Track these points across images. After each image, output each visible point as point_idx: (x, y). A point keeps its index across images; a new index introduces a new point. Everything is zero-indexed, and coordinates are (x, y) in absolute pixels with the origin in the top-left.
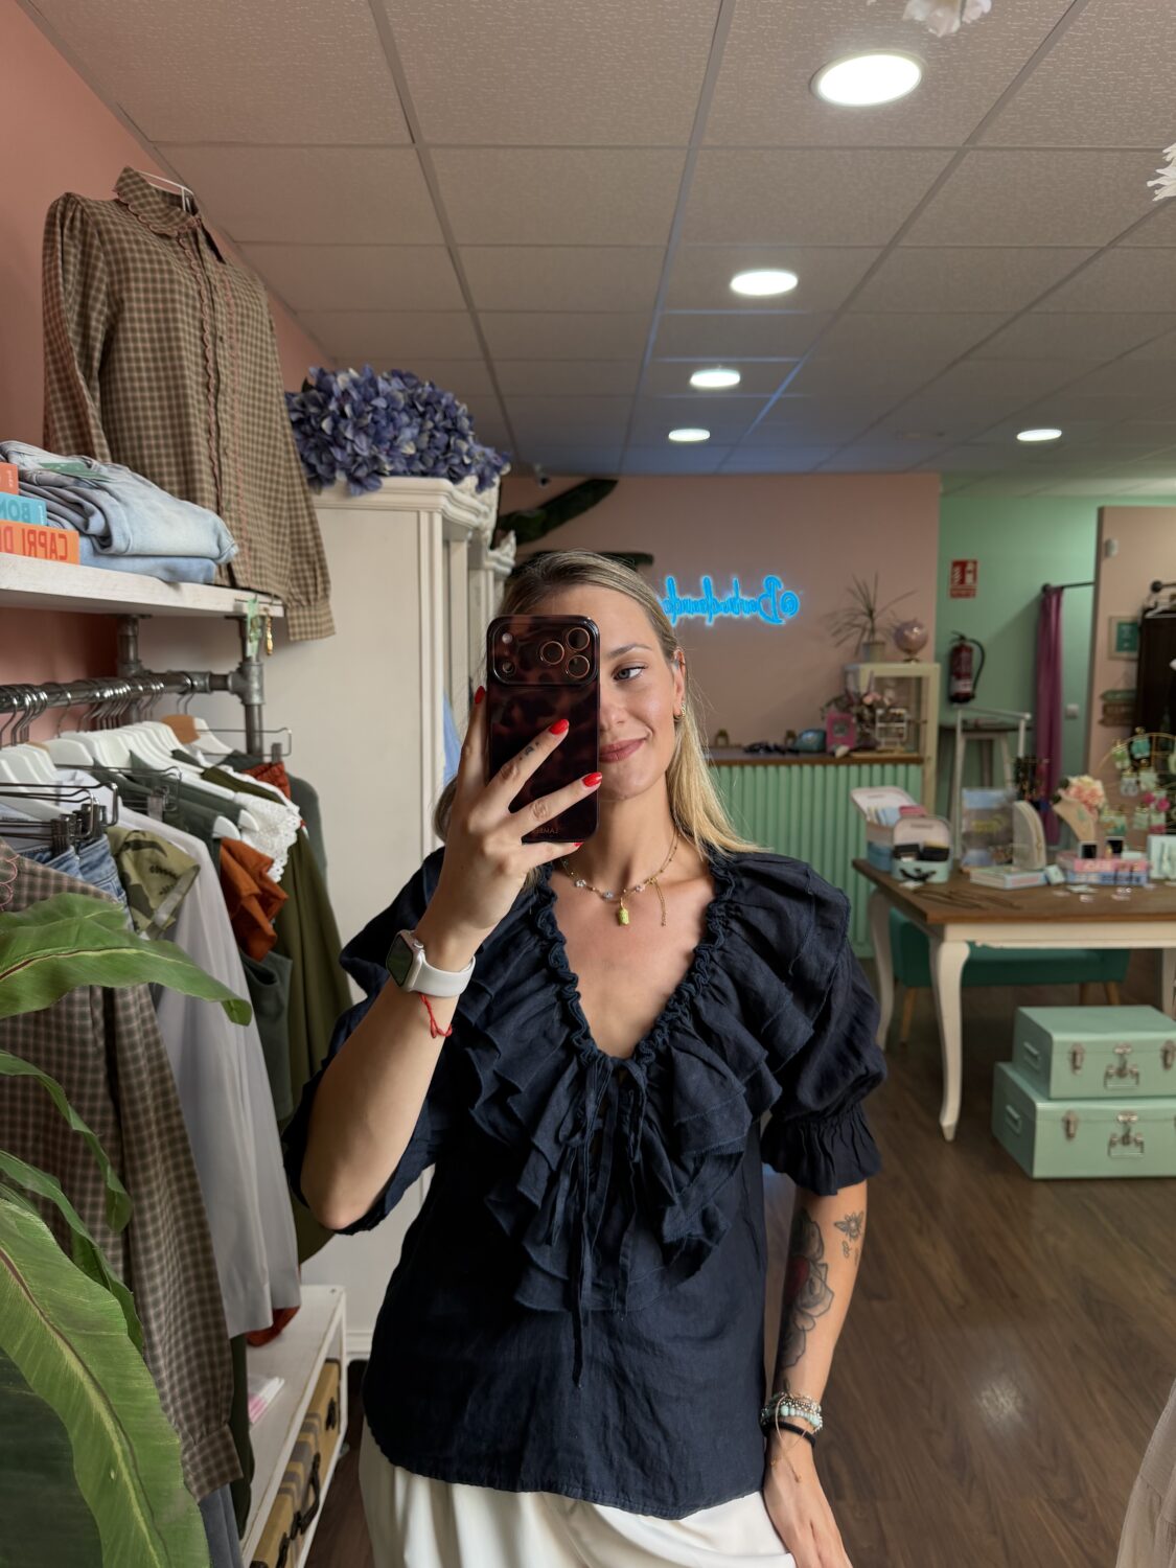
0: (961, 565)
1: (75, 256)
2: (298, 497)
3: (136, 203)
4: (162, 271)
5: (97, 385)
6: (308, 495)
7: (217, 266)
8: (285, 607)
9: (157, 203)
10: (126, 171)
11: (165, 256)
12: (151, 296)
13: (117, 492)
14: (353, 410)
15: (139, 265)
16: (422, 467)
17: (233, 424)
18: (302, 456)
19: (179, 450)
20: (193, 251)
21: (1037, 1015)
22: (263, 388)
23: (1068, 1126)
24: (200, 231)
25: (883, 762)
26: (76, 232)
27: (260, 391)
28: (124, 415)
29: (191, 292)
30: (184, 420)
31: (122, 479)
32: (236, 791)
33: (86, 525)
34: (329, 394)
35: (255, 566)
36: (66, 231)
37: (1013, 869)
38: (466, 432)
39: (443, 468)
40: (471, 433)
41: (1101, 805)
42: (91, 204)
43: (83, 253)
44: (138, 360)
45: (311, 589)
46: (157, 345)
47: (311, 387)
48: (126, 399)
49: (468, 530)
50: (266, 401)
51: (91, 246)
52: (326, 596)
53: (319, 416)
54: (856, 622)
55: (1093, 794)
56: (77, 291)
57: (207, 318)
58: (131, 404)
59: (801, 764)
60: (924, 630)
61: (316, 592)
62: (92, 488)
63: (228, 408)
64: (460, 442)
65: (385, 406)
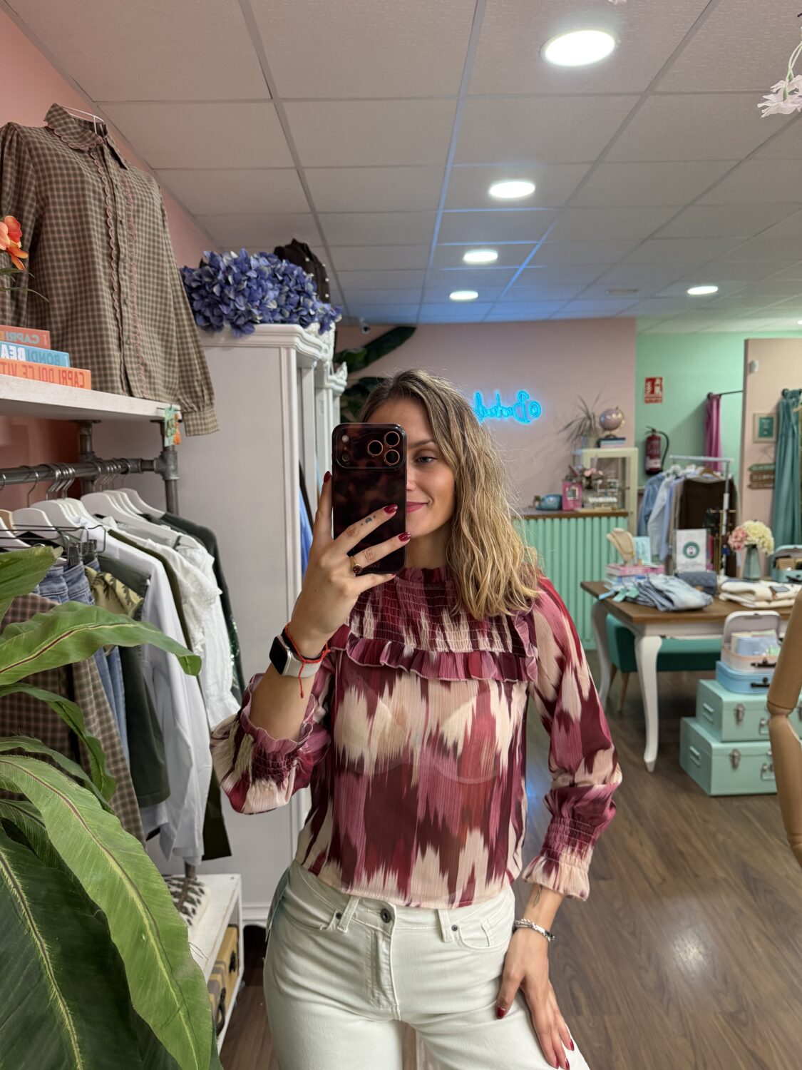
0: (652, 381)
6: (205, 337)
7: (118, 171)
8: (183, 412)
14: (234, 279)
16: (281, 317)
21: (711, 685)
23: (734, 760)
25: (600, 516)
34: (218, 269)
38: (311, 293)
39: (296, 317)
40: (315, 294)
45: (200, 399)
47: (206, 265)
52: (211, 404)
53: (211, 283)
61: (204, 402)
64: (307, 300)
65: (255, 276)
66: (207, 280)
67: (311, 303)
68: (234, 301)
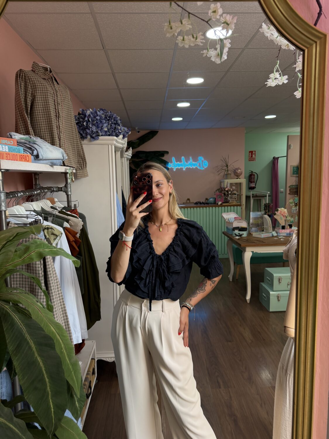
0: (252, 152)
1: (23, 85)
2: (78, 142)
3: (37, 71)
4: (44, 88)
5: (29, 116)
6: (81, 142)
7: (57, 86)
8: (76, 170)
9: (42, 70)
10: (34, 62)
11: (45, 84)
12: (42, 94)
13: (39, 145)
14: (91, 120)
15: (39, 87)
16: (109, 133)
17: (63, 125)
18: (79, 132)
19: (50, 132)
20: (51, 82)
21: (270, 270)
22: (69, 115)
24: (53, 77)
25: (231, 206)
26: (23, 79)
27: (69, 116)
28: (36, 124)
29: (52, 93)
30: (51, 125)
31: (39, 140)
32: (67, 216)
33: (33, 153)
34: (85, 116)
35: (69, 160)
36: (21, 79)
37: (264, 232)
38: (119, 124)
39: (114, 133)
40: (121, 124)
41: (286, 216)
42: (27, 72)
43: (25, 84)
44: (39, 110)
45: (82, 165)
46: (44, 106)
48: (37, 120)
49: (121, 149)
50: (70, 119)
51: (27, 82)
52: (86, 167)
54: (223, 169)
55: (284, 212)
56: (24, 94)
57: (56, 99)
58: (38, 121)
59: (209, 207)
60: (241, 170)
61: (84, 166)
62: (33, 144)
63: (61, 121)
65: (99, 118)
66: (81, 120)
67: (119, 128)
68: (92, 128)
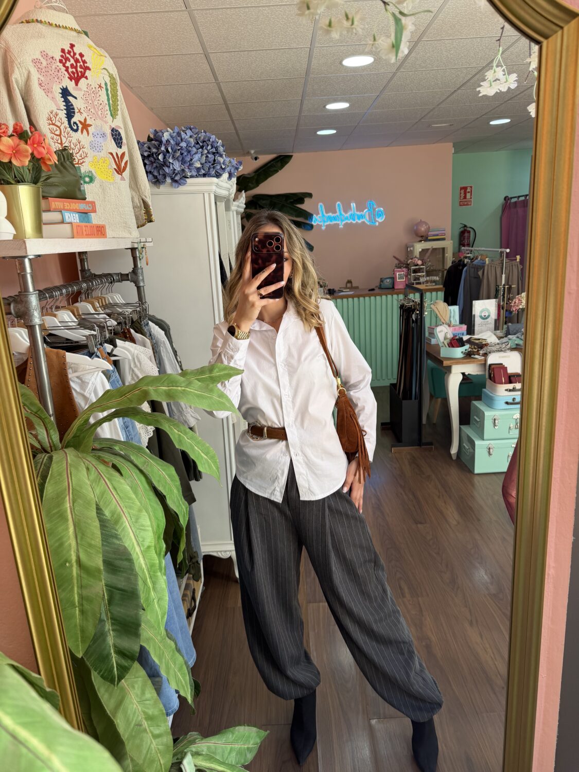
0: (465, 189)
14: (172, 149)
23: (489, 450)
34: (161, 142)
38: (222, 153)
39: (213, 171)
40: (224, 153)
47: (152, 140)
53: (157, 153)
64: (219, 158)
65: (186, 146)
66: (154, 150)
67: (221, 160)
68: (173, 164)
